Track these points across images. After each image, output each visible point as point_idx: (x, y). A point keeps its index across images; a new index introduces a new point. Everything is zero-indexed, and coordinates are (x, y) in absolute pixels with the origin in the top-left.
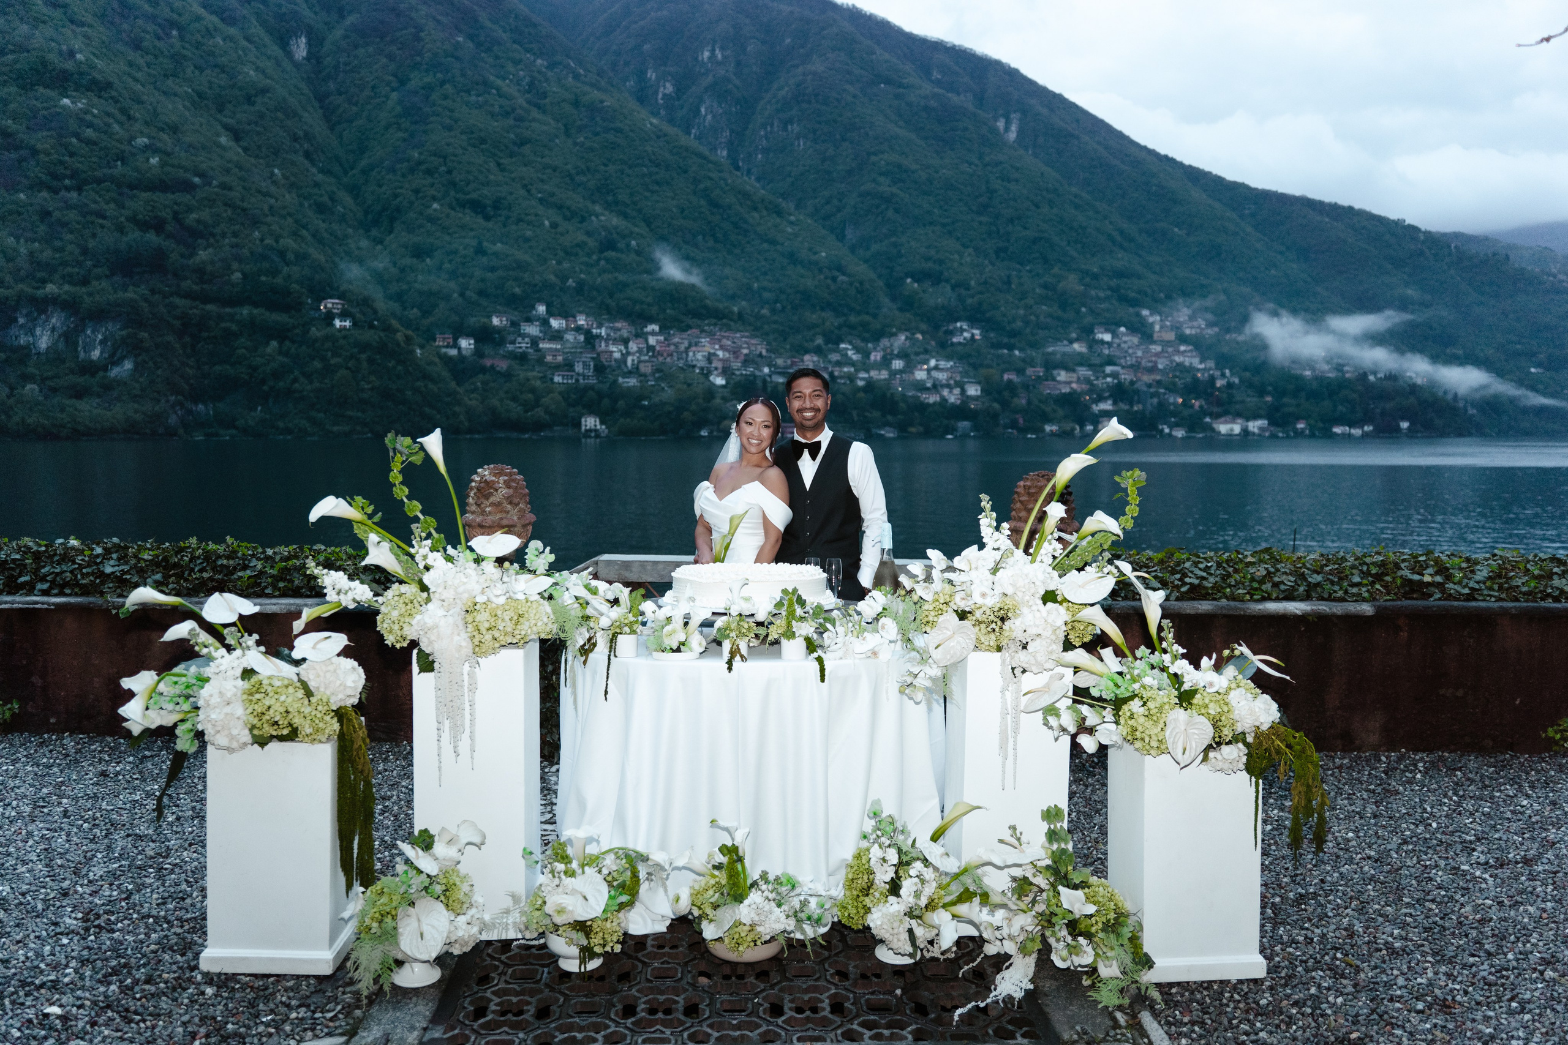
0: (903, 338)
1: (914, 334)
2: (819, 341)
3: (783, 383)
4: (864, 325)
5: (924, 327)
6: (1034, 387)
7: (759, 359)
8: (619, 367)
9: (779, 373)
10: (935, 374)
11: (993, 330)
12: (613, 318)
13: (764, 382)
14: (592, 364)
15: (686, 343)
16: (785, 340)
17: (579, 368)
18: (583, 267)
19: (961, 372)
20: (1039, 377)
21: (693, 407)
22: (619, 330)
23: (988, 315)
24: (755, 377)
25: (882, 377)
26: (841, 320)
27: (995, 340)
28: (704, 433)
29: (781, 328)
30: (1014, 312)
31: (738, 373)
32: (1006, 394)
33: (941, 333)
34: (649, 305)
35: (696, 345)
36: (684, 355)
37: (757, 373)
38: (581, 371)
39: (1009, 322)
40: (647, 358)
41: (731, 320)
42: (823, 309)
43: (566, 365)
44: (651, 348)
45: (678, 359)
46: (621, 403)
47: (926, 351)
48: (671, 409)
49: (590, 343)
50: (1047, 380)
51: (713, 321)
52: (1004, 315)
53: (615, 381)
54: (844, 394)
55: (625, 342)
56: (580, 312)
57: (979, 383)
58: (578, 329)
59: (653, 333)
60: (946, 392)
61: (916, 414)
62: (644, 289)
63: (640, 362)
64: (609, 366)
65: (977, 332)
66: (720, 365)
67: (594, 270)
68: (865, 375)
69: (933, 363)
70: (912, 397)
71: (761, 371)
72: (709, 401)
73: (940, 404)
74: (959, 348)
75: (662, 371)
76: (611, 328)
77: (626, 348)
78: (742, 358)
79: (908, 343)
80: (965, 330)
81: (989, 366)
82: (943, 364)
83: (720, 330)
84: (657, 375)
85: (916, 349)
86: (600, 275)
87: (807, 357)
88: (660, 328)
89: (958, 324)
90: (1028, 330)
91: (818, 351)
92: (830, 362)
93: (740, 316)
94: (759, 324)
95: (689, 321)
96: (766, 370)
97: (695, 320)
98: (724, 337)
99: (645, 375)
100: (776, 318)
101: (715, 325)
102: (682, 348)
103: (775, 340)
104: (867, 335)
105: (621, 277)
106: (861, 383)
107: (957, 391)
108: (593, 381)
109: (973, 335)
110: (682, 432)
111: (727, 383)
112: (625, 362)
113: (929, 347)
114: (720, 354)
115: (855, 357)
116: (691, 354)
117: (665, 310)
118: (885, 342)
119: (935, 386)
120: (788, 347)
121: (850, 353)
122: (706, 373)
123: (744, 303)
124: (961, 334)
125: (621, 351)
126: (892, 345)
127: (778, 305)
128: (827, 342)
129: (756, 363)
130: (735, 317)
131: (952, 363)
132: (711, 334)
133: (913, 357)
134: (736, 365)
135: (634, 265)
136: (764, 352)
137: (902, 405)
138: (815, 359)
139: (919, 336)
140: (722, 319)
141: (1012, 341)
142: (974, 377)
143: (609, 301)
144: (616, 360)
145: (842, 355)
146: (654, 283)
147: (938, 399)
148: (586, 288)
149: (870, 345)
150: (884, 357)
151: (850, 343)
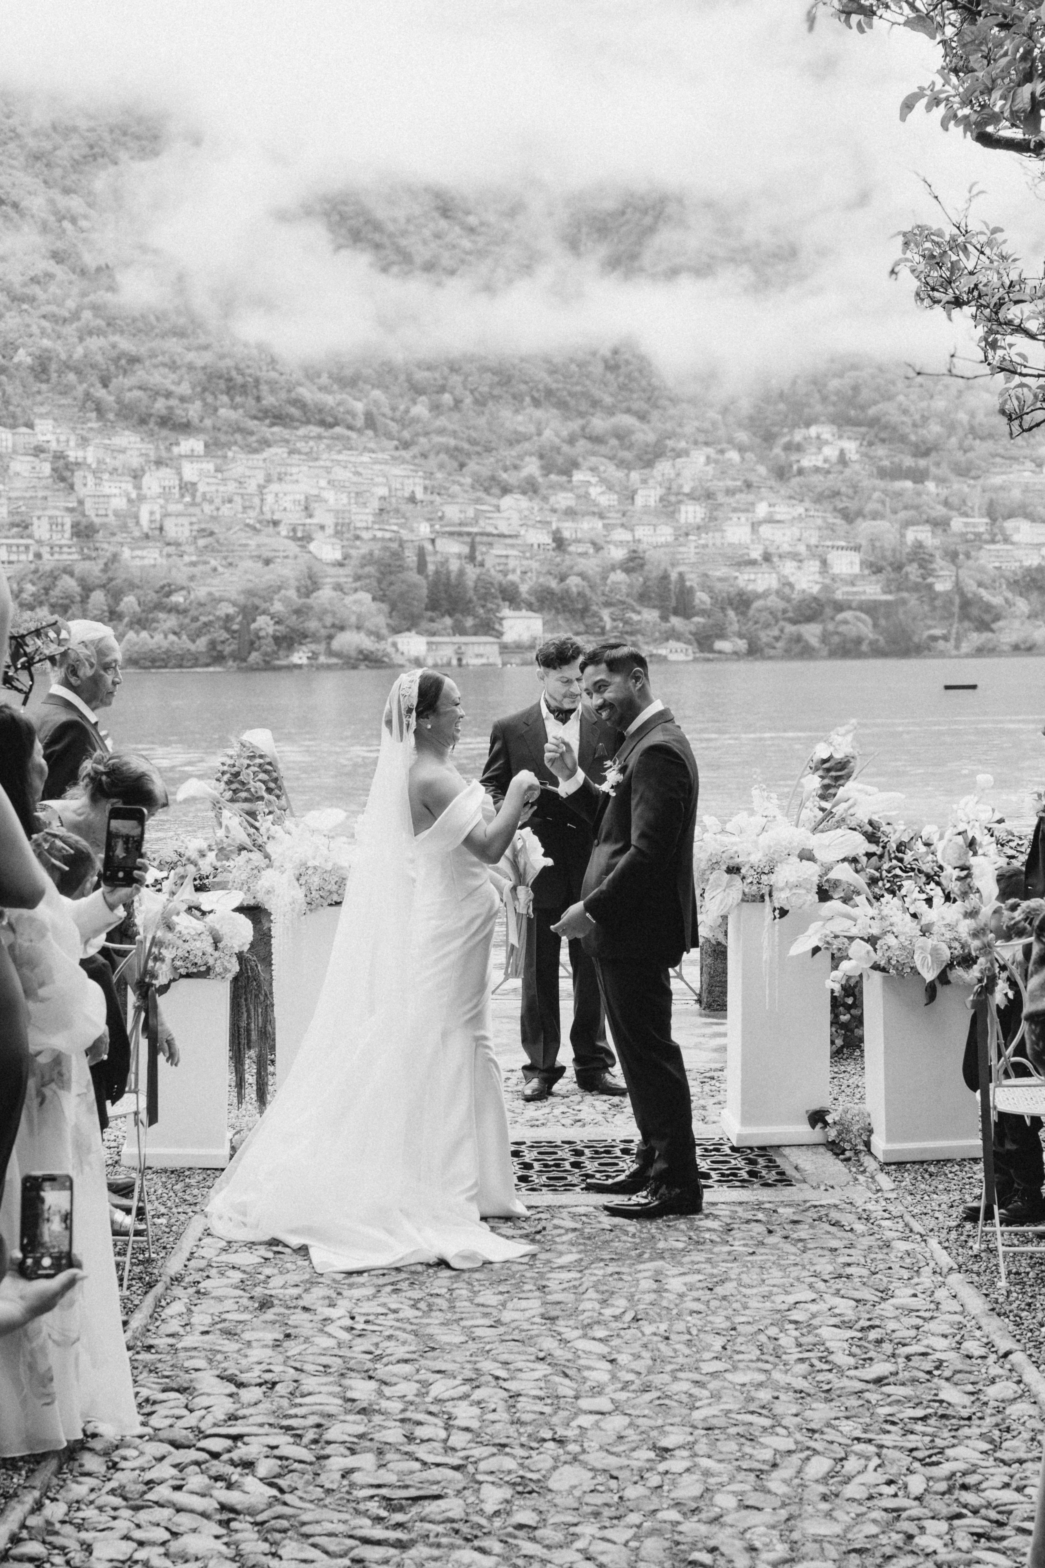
0: (702, 459)
1: (722, 452)
2: (532, 467)
3: (459, 556)
4: (622, 435)
5: (742, 436)
6: (968, 556)
7: (411, 506)
8: (124, 527)
9: (452, 534)
10: (765, 531)
11: (883, 441)
12: (108, 428)
13: (421, 554)
14: (68, 521)
15: (260, 477)
16: (462, 466)
17: (41, 529)
18: (45, 323)
19: (820, 529)
20: (978, 535)
21: (278, 607)
22: (123, 451)
23: (872, 412)
24: (402, 543)
25: (663, 539)
26: (575, 425)
27: (886, 463)
28: (299, 657)
29: (452, 442)
30: (924, 404)
31: (366, 535)
32: (913, 571)
33: (777, 450)
34: (183, 399)
35: (280, 479)
36: (256, 501)
37: (405, 534)
38: (46, 536)
39: (915, 425)
40: (180, 507)
41: (350, 428)
42: (536, 403)
43: (13, 525)
44: (188, 488)
45: (244, 508)
46: (129, 603)
47: (749, 485)
48: (231, 610)
49: (63, 479)
50: (993, 541)
51: (315, 430)
52: (905, 412)
53: (115, 557)
54: (582, 575)
55: (136, 476)
56: (42, 416)
57: (857, 548)
58: (38, 451)
59: (191, 456)
60: (788, 568)
61: (731, 613)
62: (173, 366)
63: (166, 515)
64: (104, 525)
65: (851, 447)
66: (329, 520)
67: (69, 330)
68: (626, 536)
69: (762, 510)
70: (720, 580)
71: (412, 530)
72: (308, 596)
73: (777, 592)
74: (816, 479)
75: (212, 534)
76: (106, 447)
77: (138, 487)
78: (375, 505)
79: (710, 469)
80: (826, 443)
81: (876, 516)
82: (783, 511)
83: (329, 448)
84: (201, 542)
85: (730, 483)
86: (81, 339)
87: (507, 501)
88: (206, 446)
89: (813, 431)
90: (954, 440)
91: (530, 488)
92: (554, 511)
93: (370, 422)
94: (406, 435)
95: (265, 430)
96: (424, 529)
97: (275, 429)
98: (338, 462)
99: (178, 544)
100: (442, 422)
101: (320, 437)
102: (252, 487)
103: (441, 466)
104: (627, 455)
105: (126, 344)
106: (618, 554)
107: (814, 566)
108: (70, 556)
109: (842, 452)
110: (254, 657)
111: (346, 557)
112: (136, 517)
113: (753, 478)
114: (330, 495)
115: (605, 499)
116: (270, 499)
117: (216, 410)
118: (664, 468)
119: (767, 558)
120: (468, 480)
121: (594, 491)
122: (304, 539)
123: (377, 393)
124: (820, 449)
125: (128, 495)
126: (678, 475)
127: (447, 398)
128: (547, 469)
129: (404, 517)
130: (360, 422)
131: (800, 510)
132: (312, 456)
133: (721, 498)
134: (362, 517)
135: (152, 318)
136: (419, 495)
137: (702, 598)
138: (523, 502)
139: (733, 455)
140: (331, 426)
141: (922, 463)
142: (846, 538)
143: (100, 393)
144: (116, 514)
145: (579, 497)
146: (191, 356)
147: (775, 585)
148: (53, 367)
149: (635, 476)
150: (661, 499)
151: (592, 469)
